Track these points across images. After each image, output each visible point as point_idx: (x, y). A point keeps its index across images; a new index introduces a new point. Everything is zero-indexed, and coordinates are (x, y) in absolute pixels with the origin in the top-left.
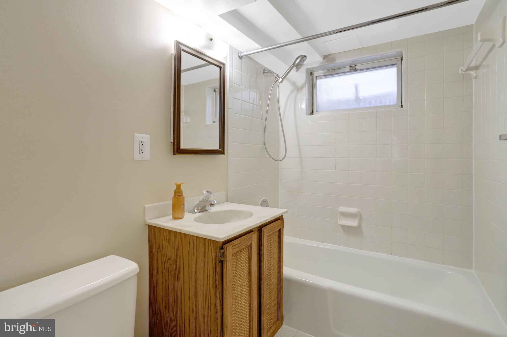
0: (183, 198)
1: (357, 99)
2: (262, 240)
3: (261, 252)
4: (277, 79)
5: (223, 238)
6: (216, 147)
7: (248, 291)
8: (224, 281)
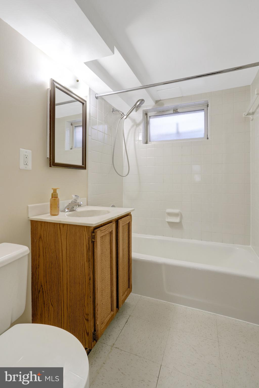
0: (59, 199)
1: (178, 133)
2: (118, 229)
3: (118, 237)
4: (123, 116)
5: (95, 224)
6: (80, 164)
7: (110, 265)
8: (95, 256)
